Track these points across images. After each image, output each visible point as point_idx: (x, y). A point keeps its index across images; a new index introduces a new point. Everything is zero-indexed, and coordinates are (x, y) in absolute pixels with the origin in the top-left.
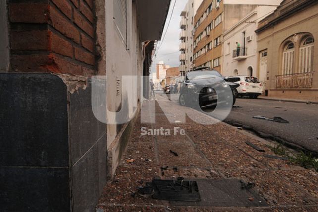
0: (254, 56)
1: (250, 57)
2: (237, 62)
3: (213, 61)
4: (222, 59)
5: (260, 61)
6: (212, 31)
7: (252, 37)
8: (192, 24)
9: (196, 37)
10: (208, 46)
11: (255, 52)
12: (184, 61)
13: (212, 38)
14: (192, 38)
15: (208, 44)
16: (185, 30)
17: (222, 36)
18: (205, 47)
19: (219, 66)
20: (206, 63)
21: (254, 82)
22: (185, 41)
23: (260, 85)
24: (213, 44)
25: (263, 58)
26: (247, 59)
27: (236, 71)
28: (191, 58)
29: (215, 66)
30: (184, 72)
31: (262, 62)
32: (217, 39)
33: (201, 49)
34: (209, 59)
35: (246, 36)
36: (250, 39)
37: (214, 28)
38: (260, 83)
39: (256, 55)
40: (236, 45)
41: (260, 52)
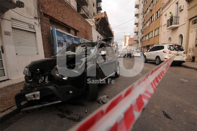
0: (185, 24)
1: (181, 25)
2: (171, 31)
3: (154, 31)
4: (160, 29)
5: (190, 28)
6: (154, 6)
7: (183, 6)
8: (142, 3)
9: (144, 13)
10: (151, 20)
11: (186, 20)
12: (137, 32)
13: (154, 12)
14: (142, 14)
15: (151, 18)
16: (138, 9)
17: (161, 9)
18: (149, 20)
19: (158, 35)
20: (149, 33)
21: (177, 50)
22: (138, 18)
23: (184, 53)
24: (154, 17)
25: (193, 25)
26: (179, 27)
27: (170, 39)
28: (141, 30)
29: (156, 35)
30: (137, 40)
31: (192, 30)
32: (157, 12)
33: (147, 22)
34: (151, 30)
35: (179, 6)
36: (182, 8)
37: (155, 3)
38: (185, 51)
39: (187, 23)
40: (170, 15)
41: (190, 20)
